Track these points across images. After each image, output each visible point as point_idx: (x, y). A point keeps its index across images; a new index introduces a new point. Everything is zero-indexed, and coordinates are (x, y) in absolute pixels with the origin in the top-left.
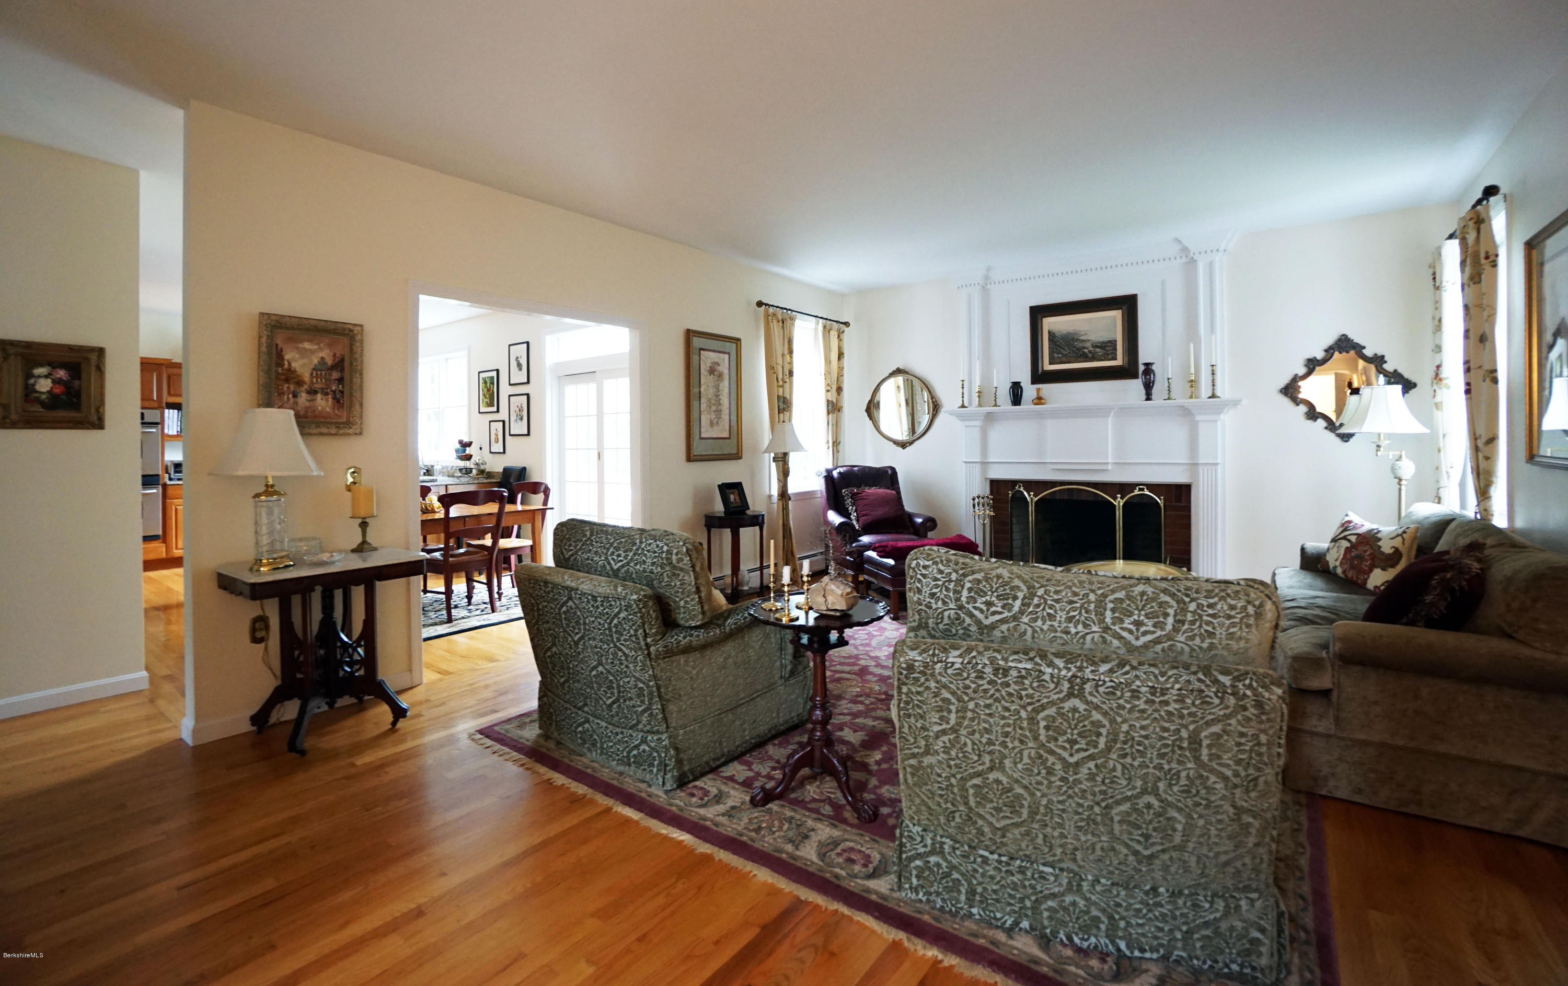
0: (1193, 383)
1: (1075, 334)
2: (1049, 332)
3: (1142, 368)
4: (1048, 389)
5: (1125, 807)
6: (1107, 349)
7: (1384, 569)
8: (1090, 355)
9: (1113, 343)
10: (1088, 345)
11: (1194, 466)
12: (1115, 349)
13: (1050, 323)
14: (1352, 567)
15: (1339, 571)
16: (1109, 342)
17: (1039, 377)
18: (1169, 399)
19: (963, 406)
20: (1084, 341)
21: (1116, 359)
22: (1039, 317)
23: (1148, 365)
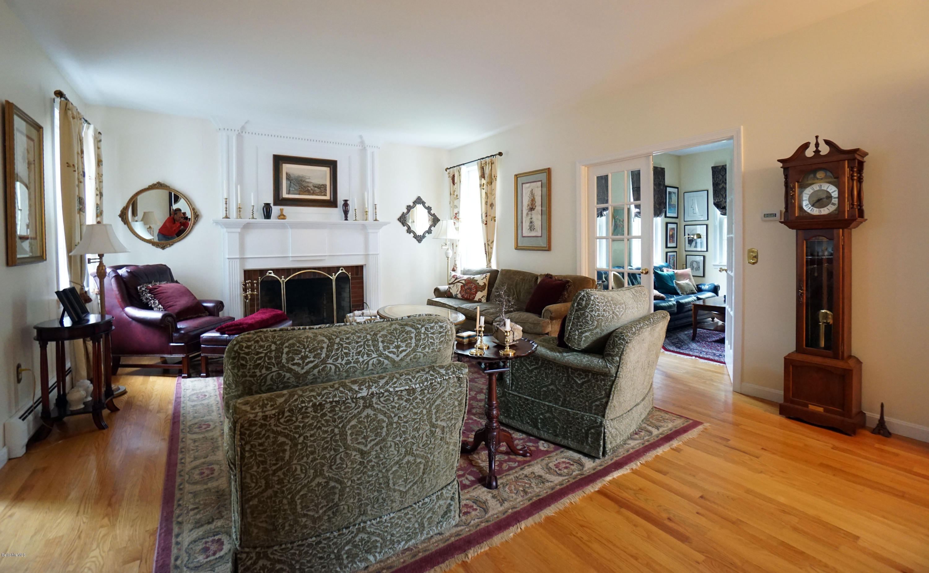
0: (367, 213)
1: (303, 177)
2: (287, 174)
3: (340, 202)
4: (288, 210)
6: (321, 188)
7: (481, 291)
8: (312, 192)
9: (325, 186)
10: (311, 185)
11: (367, 255)
12: (326, 190)
13: (287, 168)
14: (466, 293)
15: (459, 296)
16: (323, 185)
17: (279, 200)
18: (356, 220)
19: (227, 217)
20: (308, 182)
21: (326, 195)
22: (280, 162)
23: (346, 201)
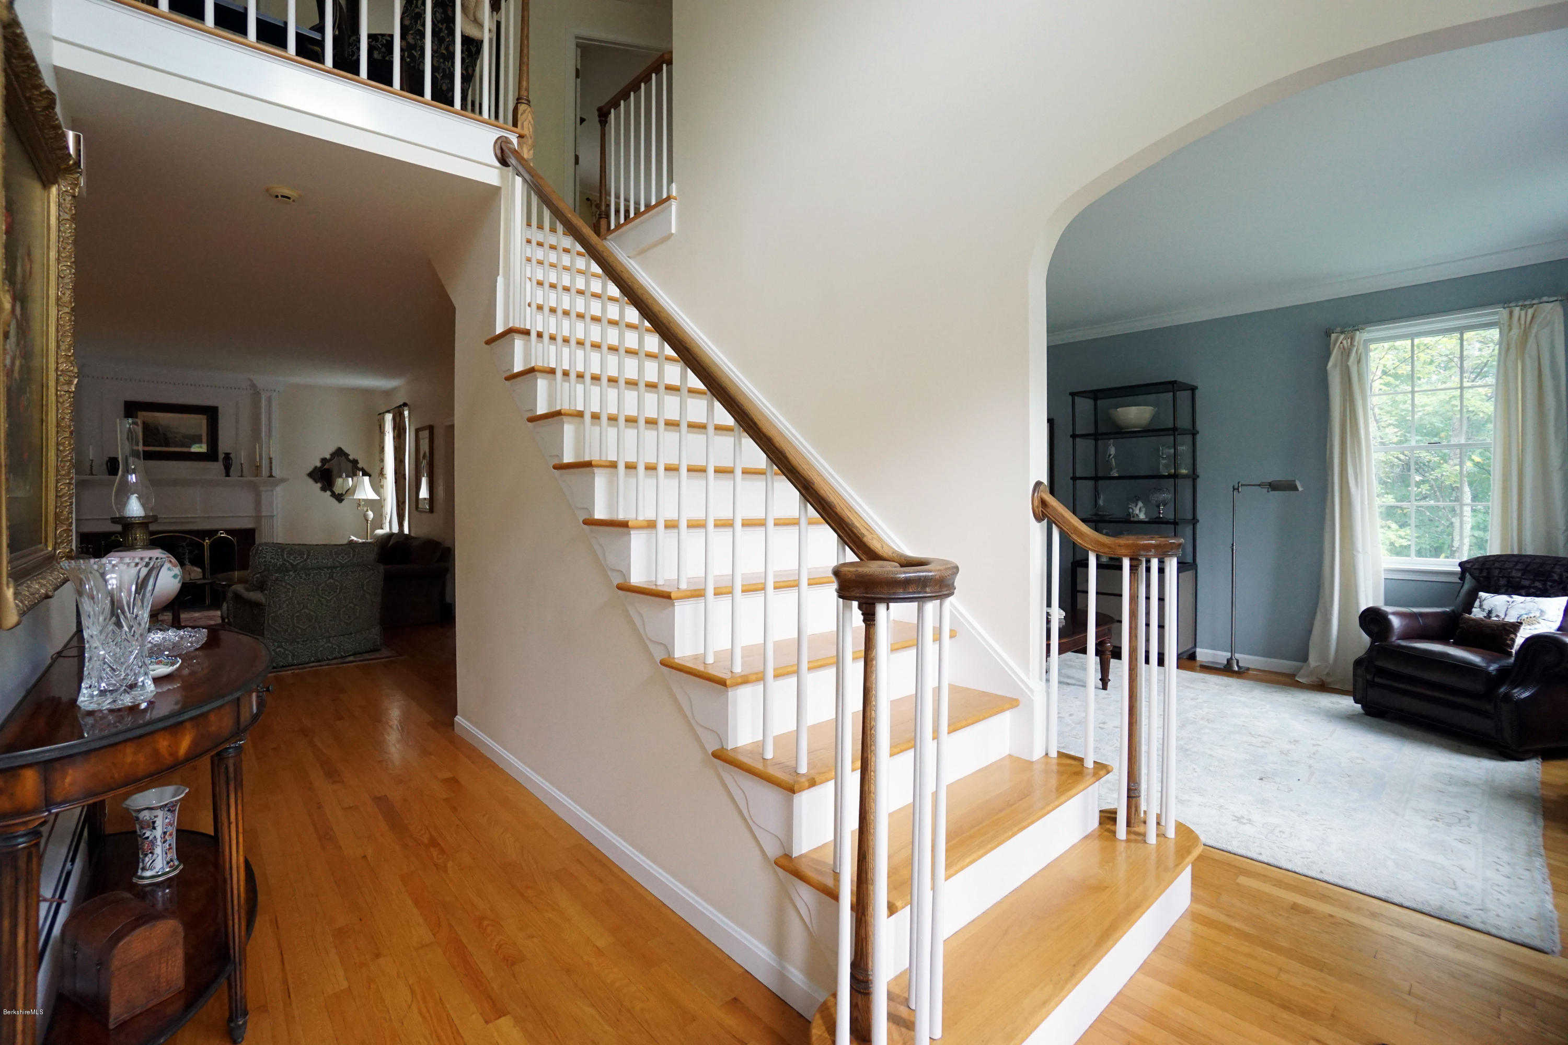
0: (258, 468)
1: (166, 427)
2: (144, 423)
3: (221, 456)
5: (344, 609)
6: (194, 440)
8: (180, 443)
9: (198, 437)
10: (179, 436)
11: (258, 518)
12: (201, 441)
13: (143, 416)
16: (196, 433)
18: (242, 476)
20: (175, 432)
21: (201, 448)
22: (133, 409)
23: (226, 454)
